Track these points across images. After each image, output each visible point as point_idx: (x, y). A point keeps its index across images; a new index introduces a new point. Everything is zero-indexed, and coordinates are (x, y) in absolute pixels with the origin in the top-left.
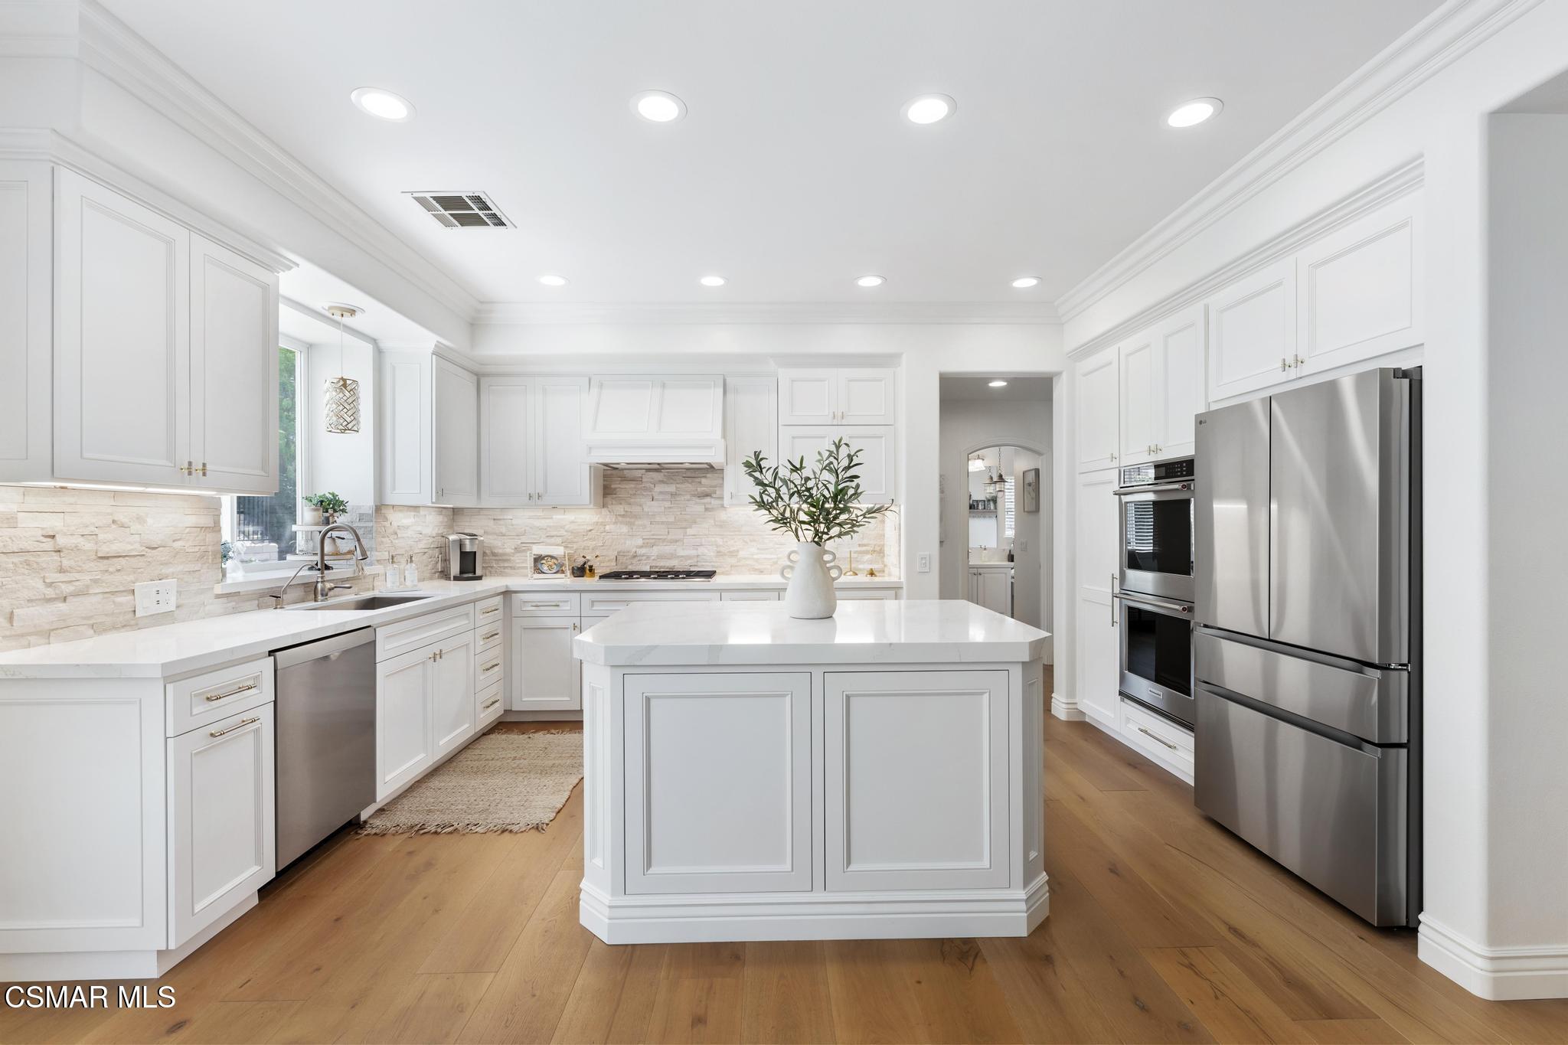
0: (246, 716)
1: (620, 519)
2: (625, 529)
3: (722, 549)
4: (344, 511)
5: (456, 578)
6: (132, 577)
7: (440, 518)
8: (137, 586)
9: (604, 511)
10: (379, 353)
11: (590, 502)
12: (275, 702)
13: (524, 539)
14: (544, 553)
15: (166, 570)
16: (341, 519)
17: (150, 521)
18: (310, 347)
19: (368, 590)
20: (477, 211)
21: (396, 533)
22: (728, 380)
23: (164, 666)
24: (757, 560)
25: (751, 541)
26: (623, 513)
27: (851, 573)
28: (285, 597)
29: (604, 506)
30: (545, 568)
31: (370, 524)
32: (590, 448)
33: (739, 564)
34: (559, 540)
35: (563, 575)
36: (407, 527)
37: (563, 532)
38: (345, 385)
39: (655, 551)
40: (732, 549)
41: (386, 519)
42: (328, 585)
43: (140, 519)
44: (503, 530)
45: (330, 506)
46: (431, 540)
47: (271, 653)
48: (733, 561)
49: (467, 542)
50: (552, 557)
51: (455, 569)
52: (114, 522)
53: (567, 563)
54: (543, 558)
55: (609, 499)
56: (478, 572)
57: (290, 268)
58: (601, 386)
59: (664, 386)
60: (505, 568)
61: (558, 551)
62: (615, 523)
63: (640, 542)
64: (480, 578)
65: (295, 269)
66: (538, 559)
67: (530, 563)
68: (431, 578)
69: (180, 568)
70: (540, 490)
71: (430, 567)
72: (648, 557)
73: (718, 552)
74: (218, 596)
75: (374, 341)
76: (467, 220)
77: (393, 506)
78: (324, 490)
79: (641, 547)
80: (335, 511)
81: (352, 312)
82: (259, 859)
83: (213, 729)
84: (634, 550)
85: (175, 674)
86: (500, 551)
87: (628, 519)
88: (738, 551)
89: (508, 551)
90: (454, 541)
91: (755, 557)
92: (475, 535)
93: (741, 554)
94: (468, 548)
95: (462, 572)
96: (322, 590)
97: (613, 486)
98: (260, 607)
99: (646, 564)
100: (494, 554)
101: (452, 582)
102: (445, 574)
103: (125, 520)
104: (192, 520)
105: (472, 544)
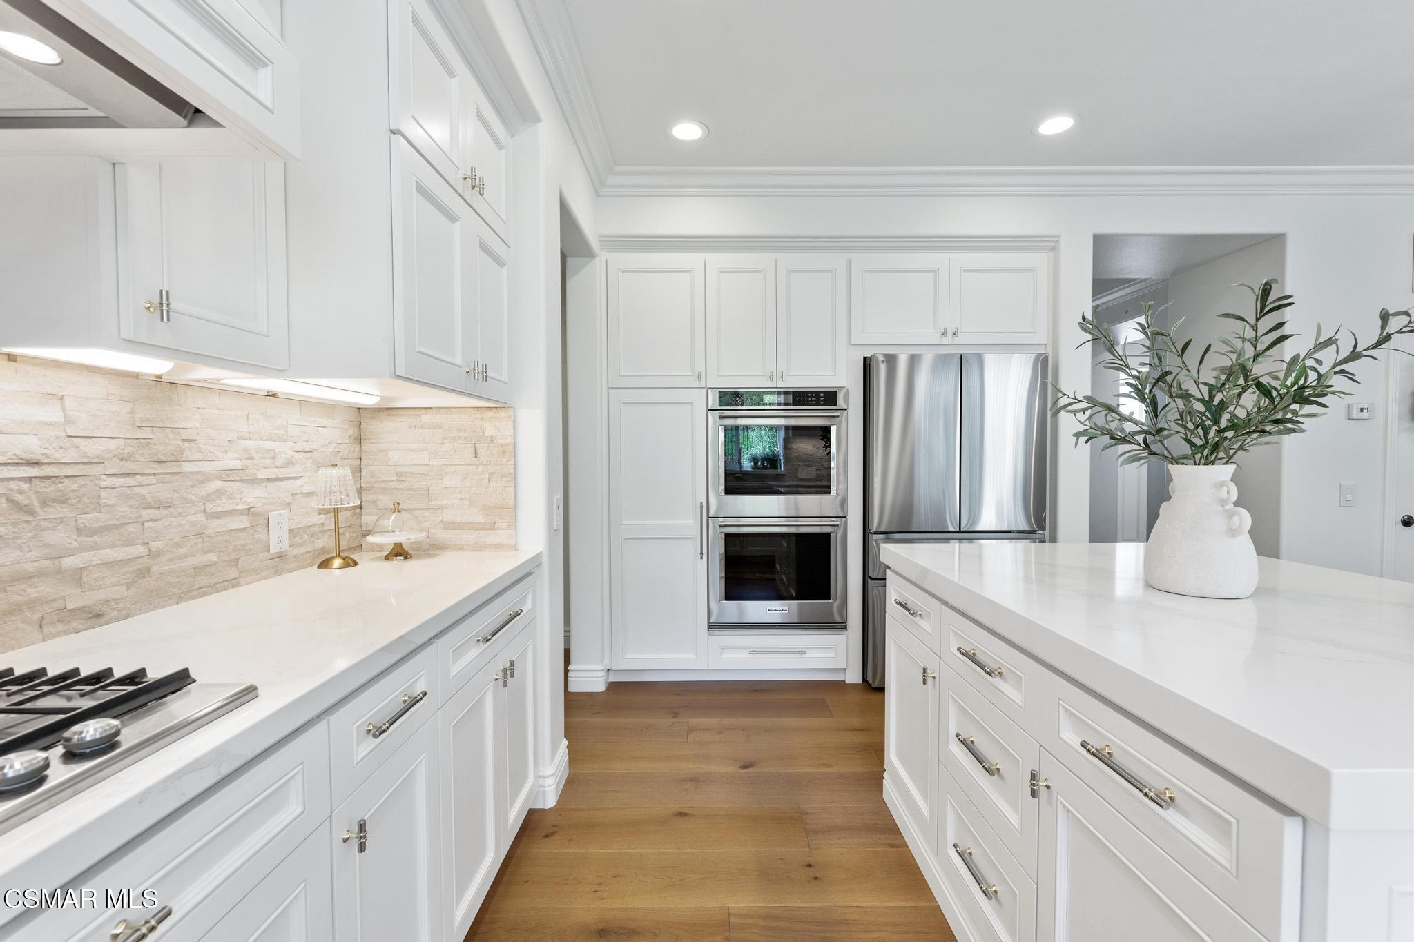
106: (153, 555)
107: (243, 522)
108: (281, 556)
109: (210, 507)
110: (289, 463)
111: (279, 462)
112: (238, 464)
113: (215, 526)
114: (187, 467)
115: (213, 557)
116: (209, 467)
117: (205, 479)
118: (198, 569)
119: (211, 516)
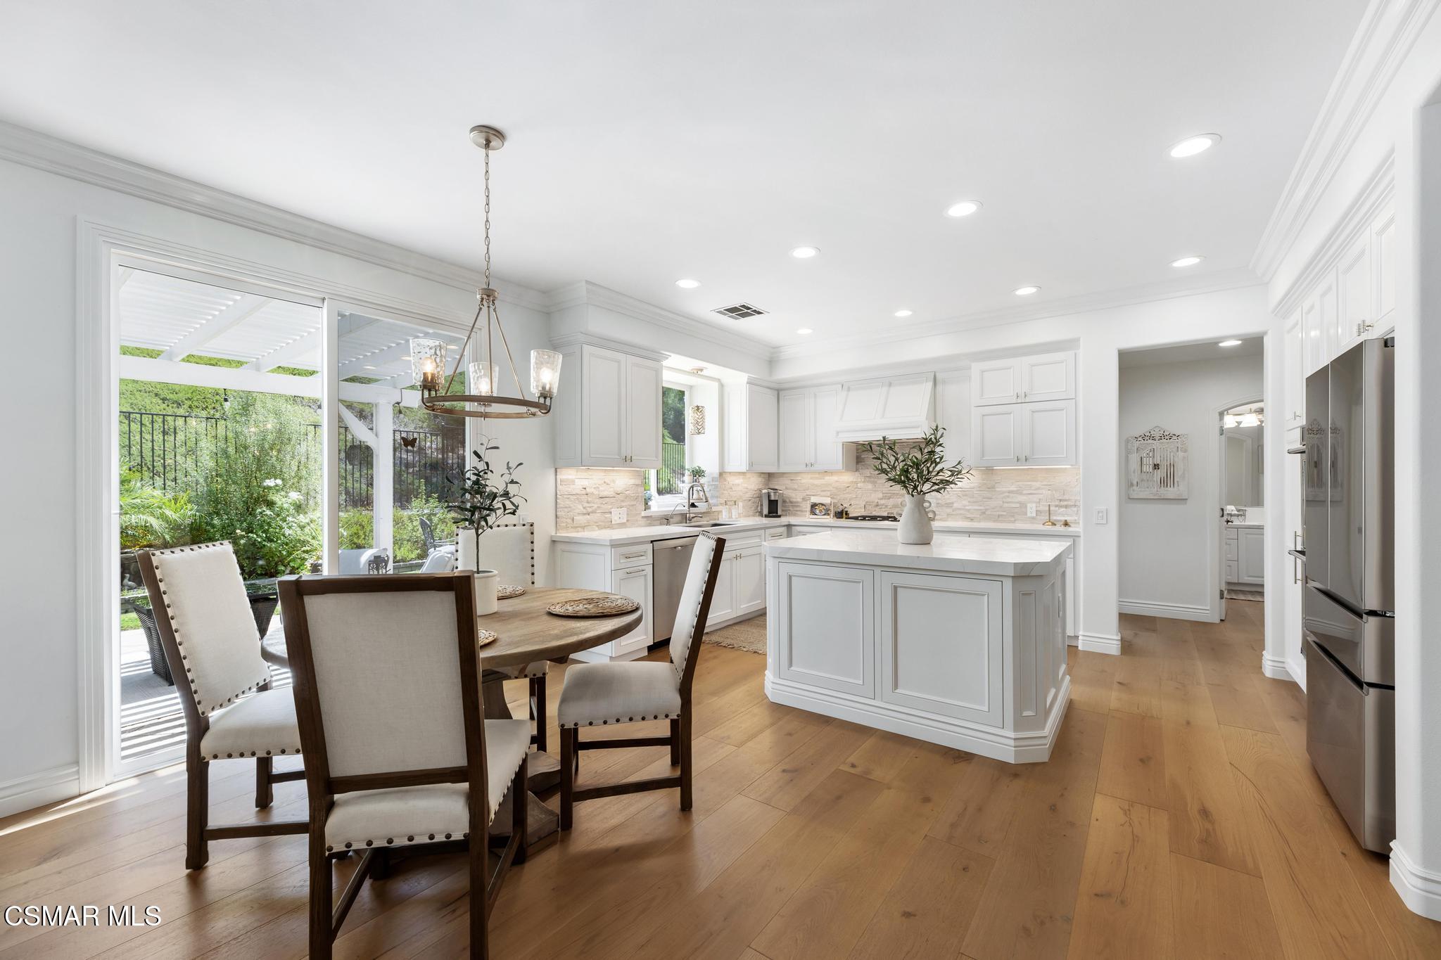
0: (640, 568)
1: (867, 479)
2: (870, 486)
3: (940, 501)
4: (703, 476)
5: (766, 516)
6: (611, 507)
7: (760, 479)
8: (612, 510)
9: (857, 474)
10: (722, 386)
11: (843, 469)
12: (653, 564)
13: (808, 493)
14: (817, 502)
15: (623, 504)
16: (702, 480)
17: (617, 482)
18: (691, 387)
19: (715, 520)
20: (746, 311)
21: (731, 488)
22: (937, 374)
23: (611, 540)
24: (968, 510)
25: (963, 496)
26: (869, 475)
27: (1050, 524)
28: (671, 520)
29: (857, 470)
30: (817, 511)
31: (716, 483)
32: (838, 433)
33: (954, 513)
34: (829, 493)
35: (828, 517)
36: (739, 485)
37: (831, 488)
38: (698, 409)
39: (891, 502)
40: (948, 501)
41: (725, 480)
42: (692, 515)
43: (614, 481)
44: (796, 487)
45: (698, 473)
46: (754, 492)
47: (652, 542)
48: (949, 510)
49: (772, 494)
50: (823, 505)
51: (766, 511)
52: (605, 482)
53: (832, 508)
54: (817, 505)
55: (860, 466)
56: (779, 513)
57: (667, 358)
58: (849, 389)
59: (890, 385)
60: (797, 511)
61: (827, 501)
62: (864, 482)
63: (881, 495)
64: (779, 516)
65: (670, 358)
66: (814, 506)
67: (809, 508)
68: (754, 516)
69: (629, 503)
70: (813, 461)
71: (753, 509)
72: (886, 506)
73: (938, 504)
74: (643, 517)
75: (719, 380)
76: (744, 315)
77: (730, 473)
78: (696, 465)
79: (881, 499)
80: (700, 476)
81: (702, 370)
82: (646, 634)
83: (628, 570)
84: (876, 501)
85: (615, 545)
86: (794, 500)
87: (872, 479)
88: (953, 503)
89: (799, 500)
90: (765, 493)
91: (967, 508)
92: (776, 490)
93: (955, 505)
94: (773, 498)
95: (769, 513)
96: (689, 517)
97: (863, 456)
98: (661, 524)
99: (885, 511)
100: (791, 502)
101: (764, 518)
102: (761, 514)
103: (609, 482)
104: (632, 482)
105: (775, 495)
106: (986, 510)
107: (1018, 505)
108: (1033, 518)
109: (1004, 500)
110: (1039, 489)
111: (1033, 488)
112: (1015, 489)
113: (1006, 505)
114: (997, 489)
115: (1004, 513)
116: (1004, 489)
117: (1004, 492)
118: (999, 516)
119: (1003, 502)
